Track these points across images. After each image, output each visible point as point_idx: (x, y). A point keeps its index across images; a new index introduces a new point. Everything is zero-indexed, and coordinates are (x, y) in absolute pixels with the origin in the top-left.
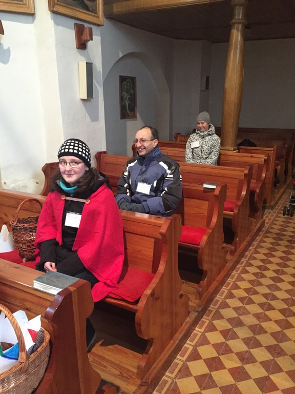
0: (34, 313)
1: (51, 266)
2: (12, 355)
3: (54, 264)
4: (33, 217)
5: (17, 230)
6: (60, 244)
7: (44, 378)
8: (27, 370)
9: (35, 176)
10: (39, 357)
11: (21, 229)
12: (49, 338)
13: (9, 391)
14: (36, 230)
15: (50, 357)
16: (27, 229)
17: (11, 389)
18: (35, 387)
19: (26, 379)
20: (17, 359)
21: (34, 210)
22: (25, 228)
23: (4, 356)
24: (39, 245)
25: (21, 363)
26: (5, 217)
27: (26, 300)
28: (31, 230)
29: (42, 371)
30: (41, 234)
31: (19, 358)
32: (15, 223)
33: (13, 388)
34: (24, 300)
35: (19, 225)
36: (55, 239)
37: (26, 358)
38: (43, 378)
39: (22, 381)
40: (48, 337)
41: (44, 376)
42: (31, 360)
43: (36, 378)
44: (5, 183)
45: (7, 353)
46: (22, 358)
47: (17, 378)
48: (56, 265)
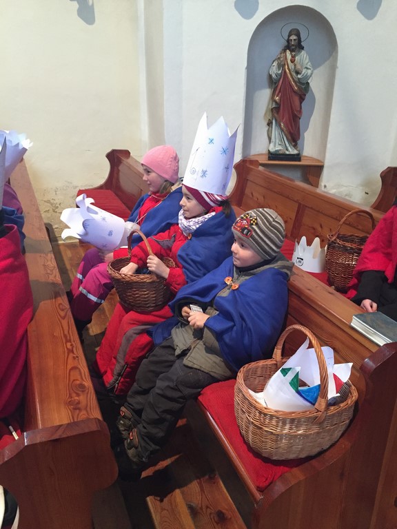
0: (342, 357)
1: (371, 307)
2: (308, 396)
3: (375, 305)
4: (357, 236)
5: (334, 247)
6: (389, 281)
7: (339, 443)
8: (323, 422)
9: (367, 183)
10: (340, 413)
11: (340, 248)
12: (357, 397)
13: (296, 436)
14: (359, 253)
15: (351, 422)
16: (347, 250)
17: (298, 435)
18: (325, 448)
19: (318, 433)
20: (314, 405)
21: (360, 227)
22: (345, 247)
23: (298, 392)
24: (360, 274)
25: (318, 411)
26: (320, 229)
27: (335, 338)
28: (352, 251)
29: (337, 434)
30: (365, 260)
31: (317, 404)
32: (334, 238)
33: (301, 435)
34: (332, 336)
35: (338, 241)
36: (384, 272)
37: (326, 408)
38: (336, 442)
39: (312, 432)
40: (355, 395)
41: (338, 440)
42: (330, 413)
43: (329, 438)
44: (325, 186)
45: (302, 391)
46: (320, 404)
47: (309, 427)
48: (378, 307)
